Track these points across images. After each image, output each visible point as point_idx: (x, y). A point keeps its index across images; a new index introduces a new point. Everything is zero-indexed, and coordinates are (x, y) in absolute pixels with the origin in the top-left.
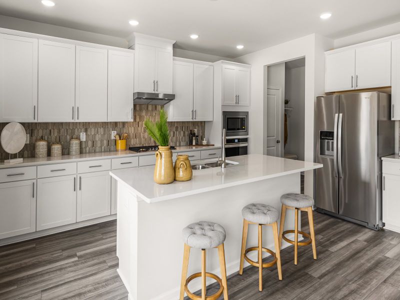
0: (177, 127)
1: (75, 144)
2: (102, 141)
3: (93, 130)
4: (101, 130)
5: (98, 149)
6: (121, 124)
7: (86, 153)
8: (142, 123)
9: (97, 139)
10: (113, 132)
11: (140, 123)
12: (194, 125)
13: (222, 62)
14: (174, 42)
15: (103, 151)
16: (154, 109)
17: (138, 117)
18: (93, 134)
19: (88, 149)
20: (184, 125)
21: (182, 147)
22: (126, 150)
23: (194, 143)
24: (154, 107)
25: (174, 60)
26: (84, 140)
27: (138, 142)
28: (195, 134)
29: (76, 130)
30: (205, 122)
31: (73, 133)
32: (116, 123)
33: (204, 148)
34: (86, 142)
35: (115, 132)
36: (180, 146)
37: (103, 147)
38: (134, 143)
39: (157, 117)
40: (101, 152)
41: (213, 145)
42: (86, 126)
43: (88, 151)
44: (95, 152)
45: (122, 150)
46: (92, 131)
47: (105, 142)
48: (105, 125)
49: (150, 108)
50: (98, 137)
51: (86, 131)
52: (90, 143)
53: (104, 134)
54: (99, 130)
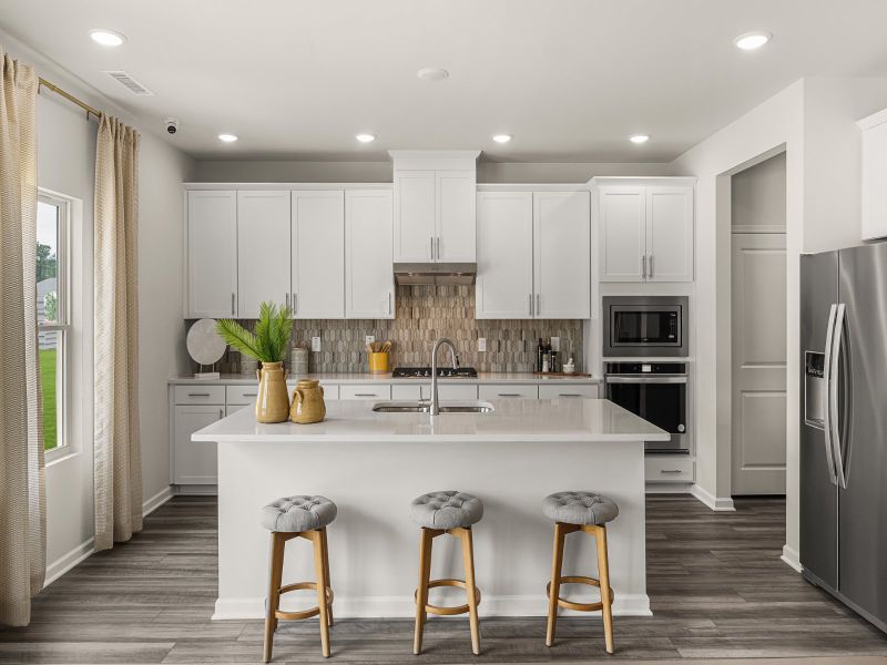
0: (507, 330)
1: (298, 357)
2: (348, 354)
3: (333, 332)
4: (348, 333)
5: (341, 368)
6: (383, 323)
7: (321, 372)
8: (426, 323)
9: (340, 350)
10: (368, 337)
11: (422, 322)
12: (550, 327)
13: (598, 181)
14: (478, 153)
15: (350, 370)
16: (452, 293)
17: (417, 309)
18: (333, 339)
19: (324, 365)
20: (524, 327)
21: (492, 374)
22: (387, 371)
23: (545, 369)
24: (451, 289)
25: (478, 190)
26: (318, 349)
27: (417, 359)
28: (549, 347)
29: (305, 332)
30: (582, 320)
31: (300, 338)
32: (374, 322)
33: (567, 379)
34: (322, 352)
35: (372, 337)
36: (488, 371)
37: (351, 365)
38: (408, 359)
39: (459, 310)
40: (348, 372)
41: (590, 376)
42: (322, 325)
43: (324, 370)
44: (337, 372)
45: (379, 373)
46: (331, 335)
47: (354, 356)
48: (353, 324)
49: (443, 291)
50: (341, 346)
51: (321, 334)
52: (328, 355)
53: (353, 341)
54: (343, 335)
